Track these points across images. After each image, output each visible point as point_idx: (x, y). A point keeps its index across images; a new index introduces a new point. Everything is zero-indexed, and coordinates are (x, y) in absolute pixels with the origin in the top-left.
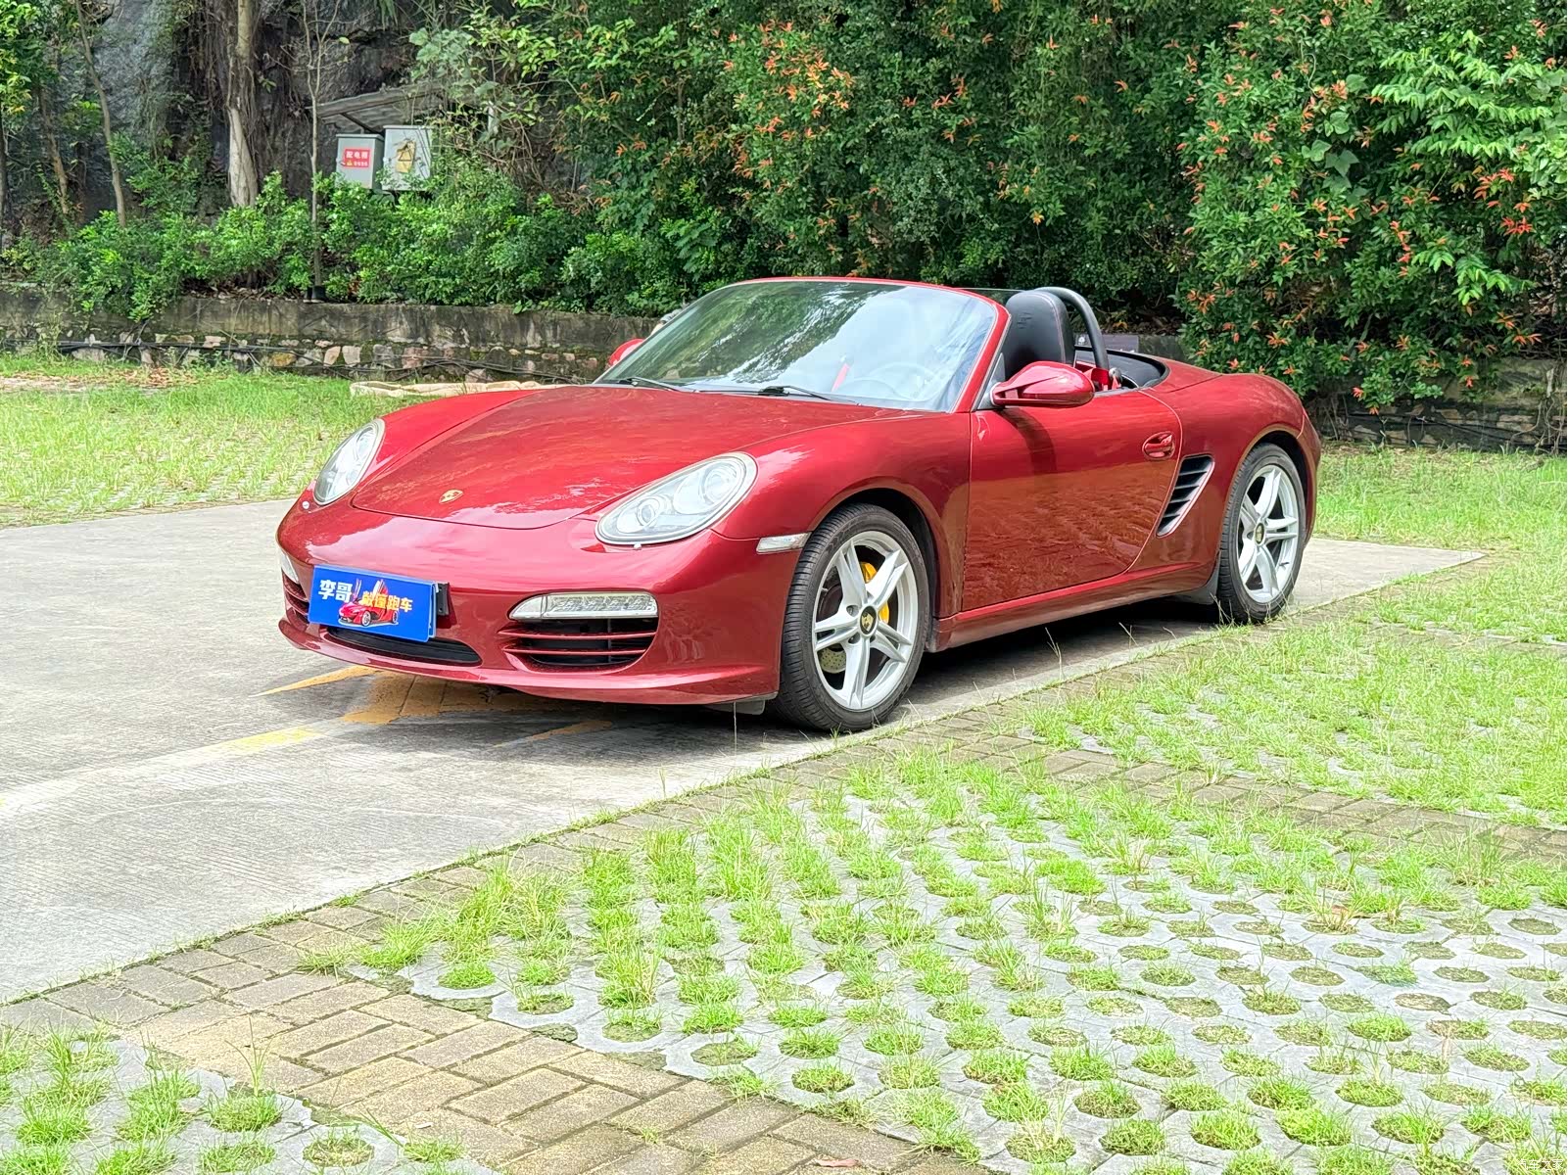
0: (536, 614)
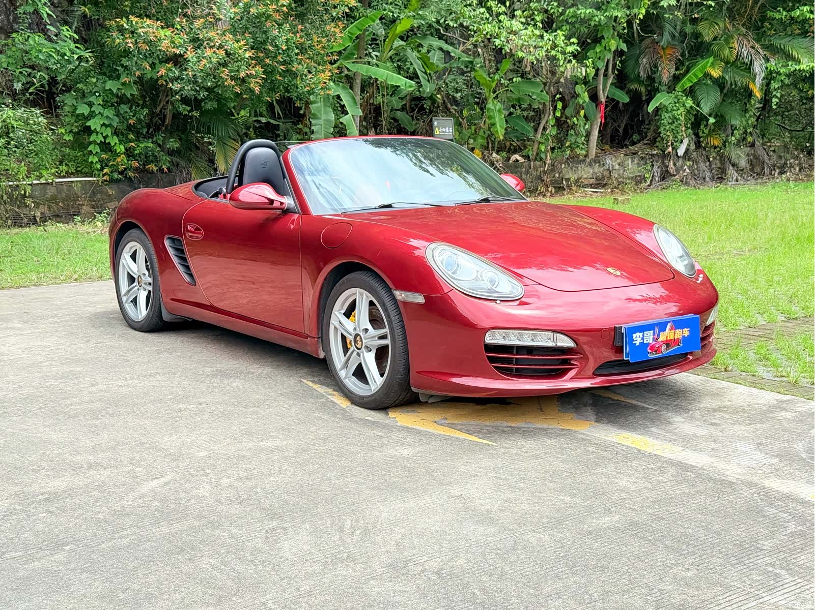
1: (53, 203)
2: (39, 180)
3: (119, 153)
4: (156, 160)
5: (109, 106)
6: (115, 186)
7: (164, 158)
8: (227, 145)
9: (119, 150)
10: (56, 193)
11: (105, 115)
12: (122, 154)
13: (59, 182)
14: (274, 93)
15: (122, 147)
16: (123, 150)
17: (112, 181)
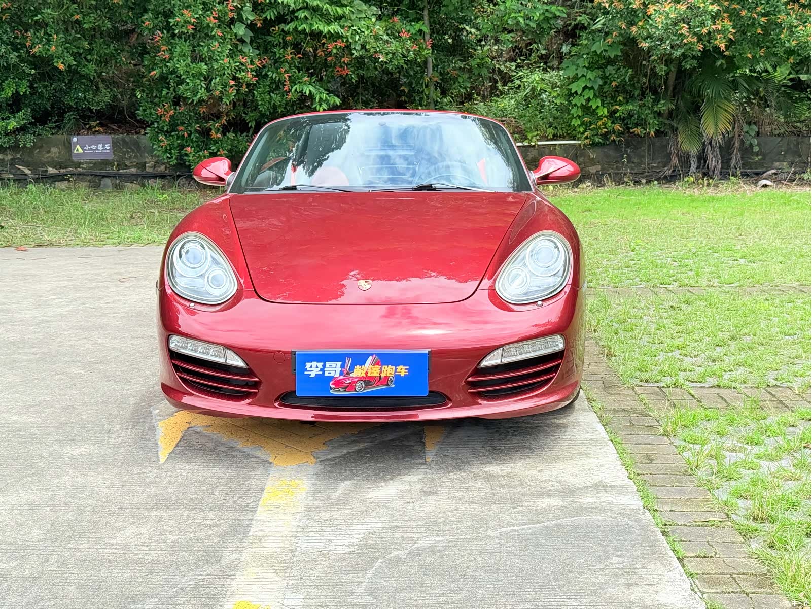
0: (497, 362)
1: (532, 166)
2: (522, 142)
3: (601, 116)
4: (642, 123)
5: (596, 68)
6: (598, 150)
7: (651, 121)
8: (721, 108)
9: (602, 113)
10: (537, 156)
11: (588, 77)
12: (605, 117)
13: (543, 145)
14: (759, 49)
15: (605, 110)
16: (606, 113)
17: (594, 145)
